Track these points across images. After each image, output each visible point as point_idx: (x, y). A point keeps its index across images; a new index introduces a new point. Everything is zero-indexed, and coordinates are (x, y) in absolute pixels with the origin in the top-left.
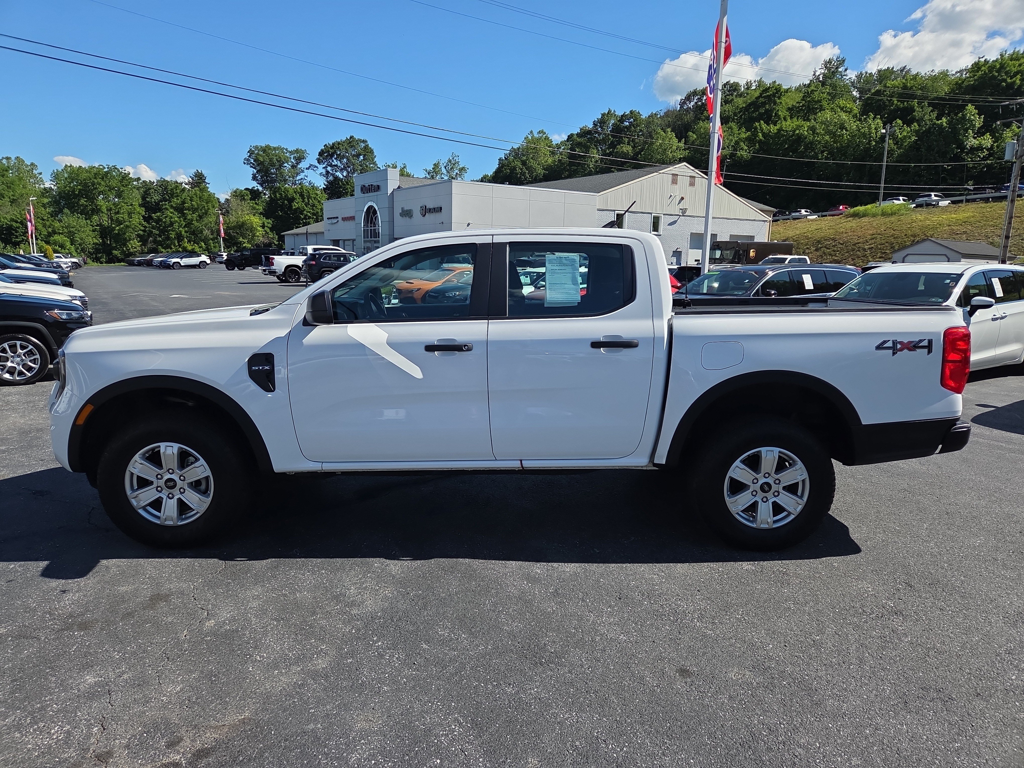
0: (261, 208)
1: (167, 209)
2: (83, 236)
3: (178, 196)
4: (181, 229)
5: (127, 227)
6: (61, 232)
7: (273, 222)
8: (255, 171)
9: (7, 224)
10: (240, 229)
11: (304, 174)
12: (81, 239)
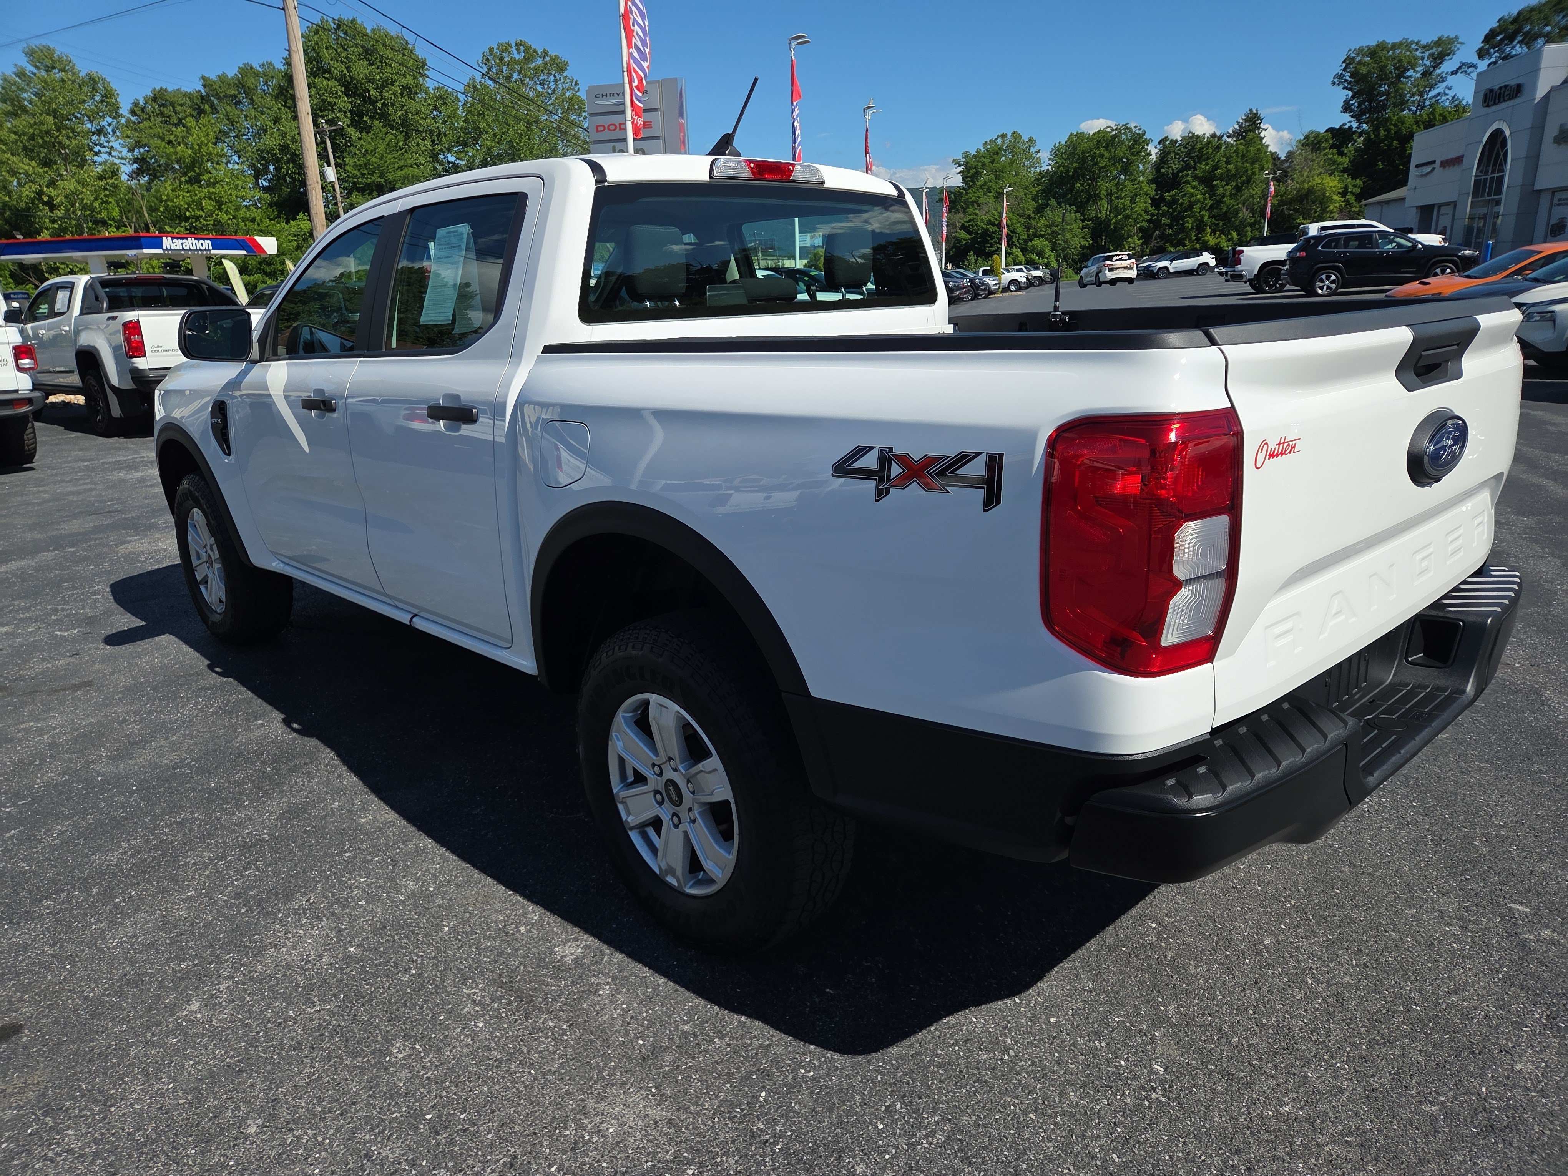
0: (1345, 161)
1: (1187, 182)
2: (1068, 236)
3: (1208, 158)
4: (1203, 212)
5: (1127, 217)
6: (1043, 233)
7: (1364, 183)
8: (1350, 94)
9: (982, 228)
10: (1301, 203)
11: (1444, 84)
12: (1066, 242)
